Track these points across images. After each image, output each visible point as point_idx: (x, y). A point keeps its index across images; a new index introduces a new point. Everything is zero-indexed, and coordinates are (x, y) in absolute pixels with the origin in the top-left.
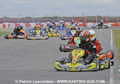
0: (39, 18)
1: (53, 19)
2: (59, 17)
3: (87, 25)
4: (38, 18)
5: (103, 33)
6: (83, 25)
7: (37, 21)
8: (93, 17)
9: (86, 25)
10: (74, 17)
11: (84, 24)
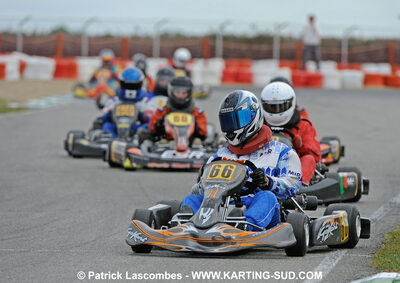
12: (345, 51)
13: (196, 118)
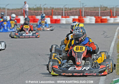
0: (15, 10)
1: (35, 10)
2: (44, 8)
3: (85, 20)
4: (13, 10)
5: (104, 31)
6: (78, 21)
7: (12, 13)
8: (94, 8)
9: (83, 20)
10: (66, 8)
11: (80, 19)
12: (64, 11)
13: (30, 27)
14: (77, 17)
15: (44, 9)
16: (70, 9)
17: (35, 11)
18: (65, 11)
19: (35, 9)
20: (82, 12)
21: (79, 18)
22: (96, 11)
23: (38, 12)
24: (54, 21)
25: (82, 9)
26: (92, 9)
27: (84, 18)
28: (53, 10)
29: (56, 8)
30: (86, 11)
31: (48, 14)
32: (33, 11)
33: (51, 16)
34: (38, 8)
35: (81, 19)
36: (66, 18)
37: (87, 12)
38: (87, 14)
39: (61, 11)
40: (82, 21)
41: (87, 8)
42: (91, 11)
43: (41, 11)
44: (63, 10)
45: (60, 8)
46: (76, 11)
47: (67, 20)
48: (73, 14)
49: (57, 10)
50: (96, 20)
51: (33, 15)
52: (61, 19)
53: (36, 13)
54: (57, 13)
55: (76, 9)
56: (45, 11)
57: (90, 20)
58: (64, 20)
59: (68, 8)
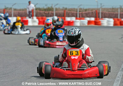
14: (93, 19)
15: (56, 9)
16: (86, 10)
17: (46, 12)
18: (80, 12)
19: (45, 10)
20: (99, 13)
21: (95, 19)
22: (115, 12)
23: (49, 13)
24: (67, 23)
25: (99, 10)
26: (110, 10)
27: (100, 20)
28: (66, 11)
29: (69, 9)
30: (103, 12)
31: (60, 15)
32: (43, 12)
33: (63, 18)
34: (49, 8)
35: (98, 21)
36: (80, 19)
37: (104, 14)
38: (105, 16)
39: (75, 12)
40: (99, 23)
41: (104, 9)
42: (109, 12)
43: (52, 12)
44: (77, 11)
45: (74, 9)
46: (92, 12)
47: (82, 22)
48: (88, 15)
49: (71, 11)
50: (115, 22)
51: (44, 16)
52: (75, 21)
53: (46, 14)
54: (70, 14)
55: (92, 10)
56: (57, 12)
57: (108, 22)
58: (78, 21)
59: (84, 9)
